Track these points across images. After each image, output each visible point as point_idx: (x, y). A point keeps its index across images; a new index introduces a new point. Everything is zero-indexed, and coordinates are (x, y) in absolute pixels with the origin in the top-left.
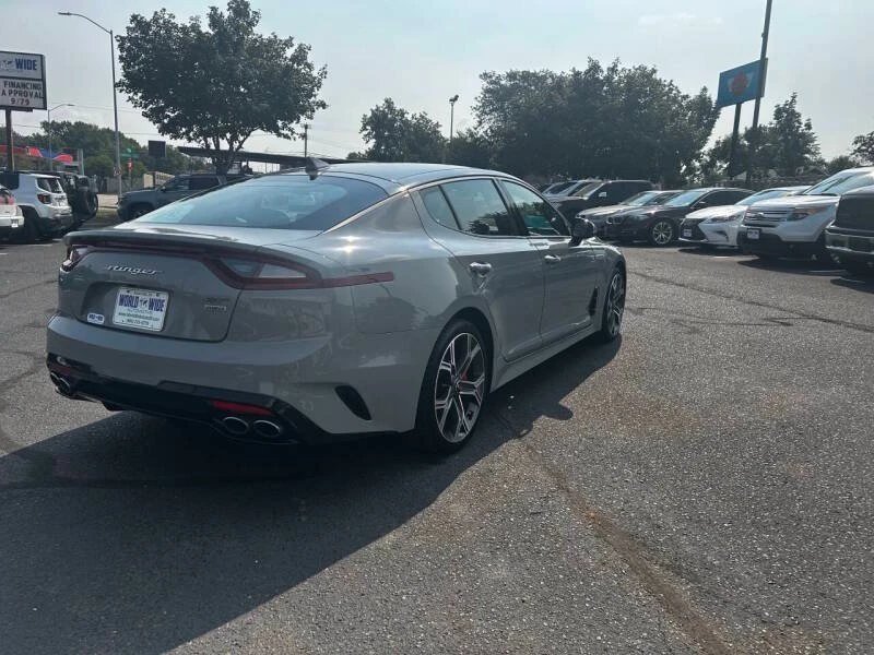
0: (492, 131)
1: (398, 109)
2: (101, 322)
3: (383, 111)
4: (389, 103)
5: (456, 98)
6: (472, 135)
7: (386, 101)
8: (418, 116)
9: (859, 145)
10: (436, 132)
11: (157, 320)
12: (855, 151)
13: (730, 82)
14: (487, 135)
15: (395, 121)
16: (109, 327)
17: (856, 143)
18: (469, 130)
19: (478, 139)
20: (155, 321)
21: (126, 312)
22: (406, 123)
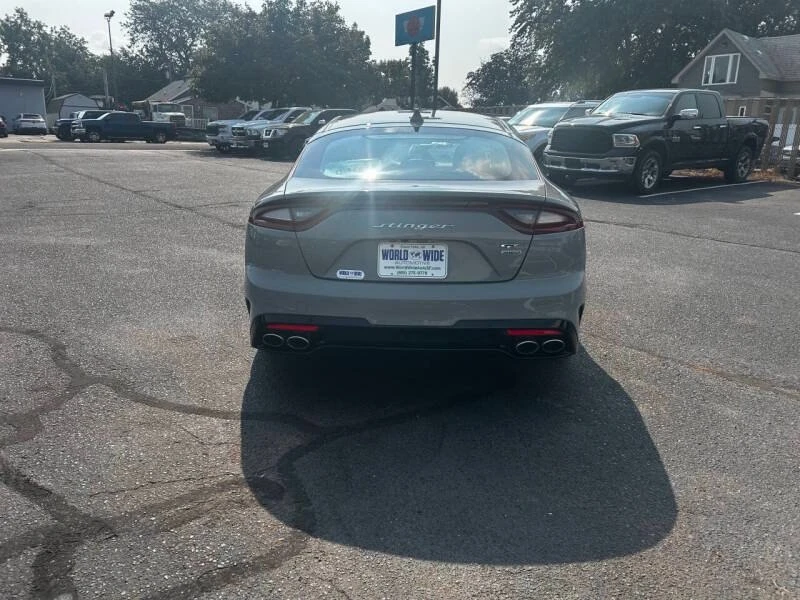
0: (148, 51)
1: (33, 20)
2: (362, 276)
3: (16, 22)
4: (21, 14)
5: (112, 13)
6: (126, 54)
7: (18, 11)
8: (58, 29)
9: (471, 79)
10: (82, 49)
11: (439, 268)
12: (468, 84)
13: (406, 23)
14: (142, 54)
15: (32, 34)
16: (374, 280)
17: (468, 77)
18: (123, 49)
19: (132, 59)
20: (439, 270)
21: (394, 265)
22: (45, 36)
